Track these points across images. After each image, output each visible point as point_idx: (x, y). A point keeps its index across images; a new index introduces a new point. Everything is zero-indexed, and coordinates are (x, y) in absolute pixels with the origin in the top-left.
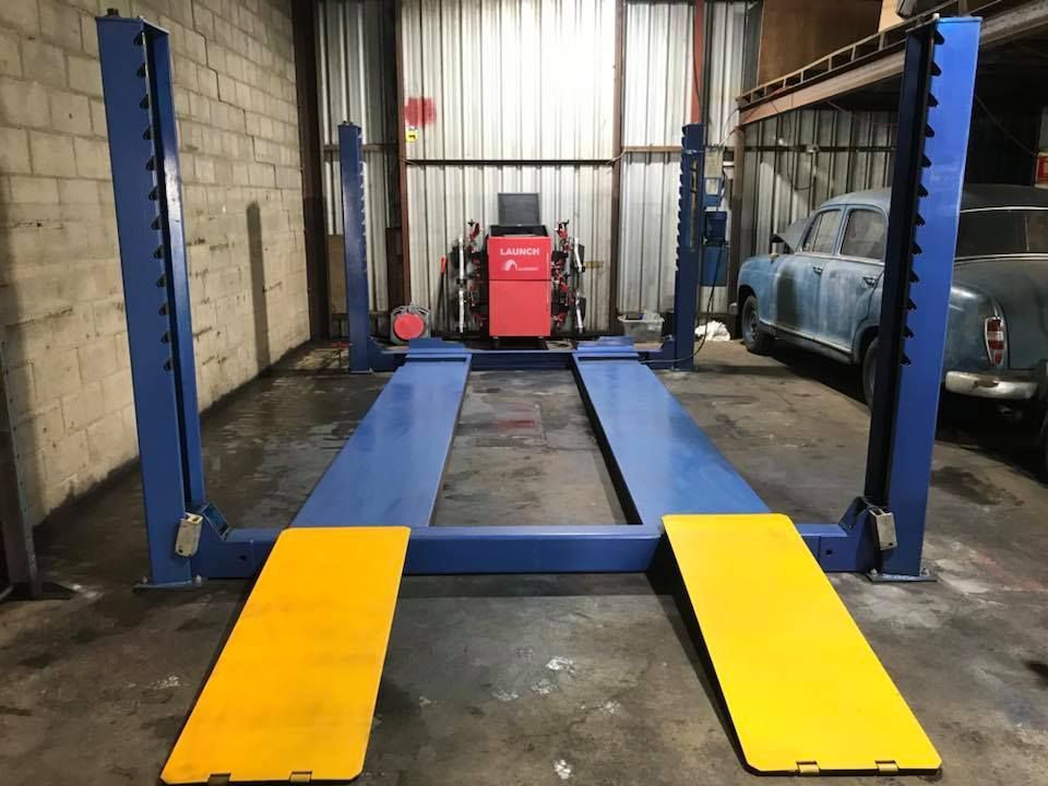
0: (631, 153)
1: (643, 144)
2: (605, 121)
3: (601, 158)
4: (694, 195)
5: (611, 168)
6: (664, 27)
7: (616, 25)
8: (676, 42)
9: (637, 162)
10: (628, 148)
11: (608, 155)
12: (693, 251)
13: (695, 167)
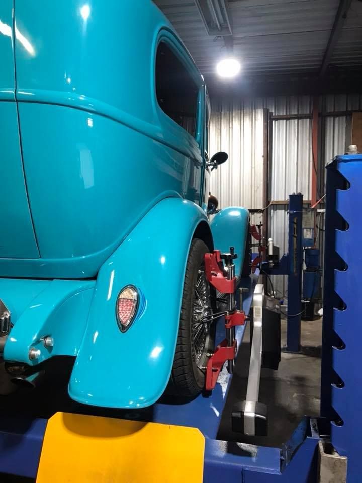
0: (276, 205)
1: (283, 200)
2: (258, 187)
3: (256, 208)
4: (295, 239)
5: (262, 214)
6: (294, 132)
7: (264, 133)
8: (302, 140)
9: (280, 209)
10: (273, 201)
11: (260, 206)
12: (296, 274)
13: (295, 221)
